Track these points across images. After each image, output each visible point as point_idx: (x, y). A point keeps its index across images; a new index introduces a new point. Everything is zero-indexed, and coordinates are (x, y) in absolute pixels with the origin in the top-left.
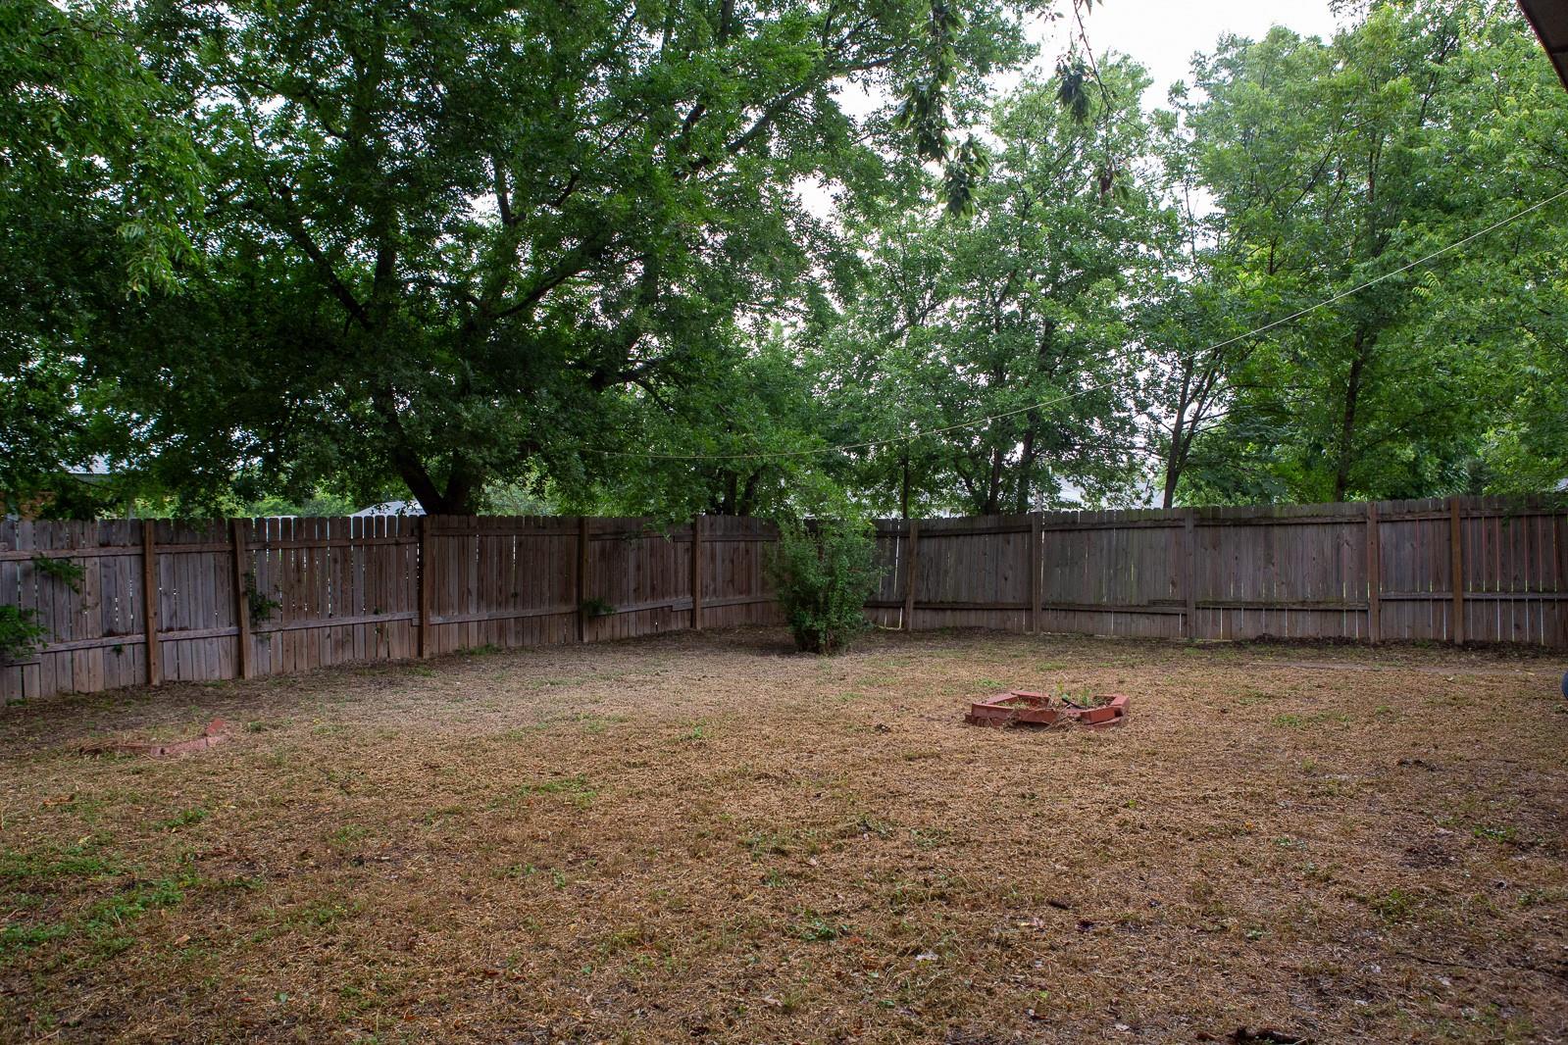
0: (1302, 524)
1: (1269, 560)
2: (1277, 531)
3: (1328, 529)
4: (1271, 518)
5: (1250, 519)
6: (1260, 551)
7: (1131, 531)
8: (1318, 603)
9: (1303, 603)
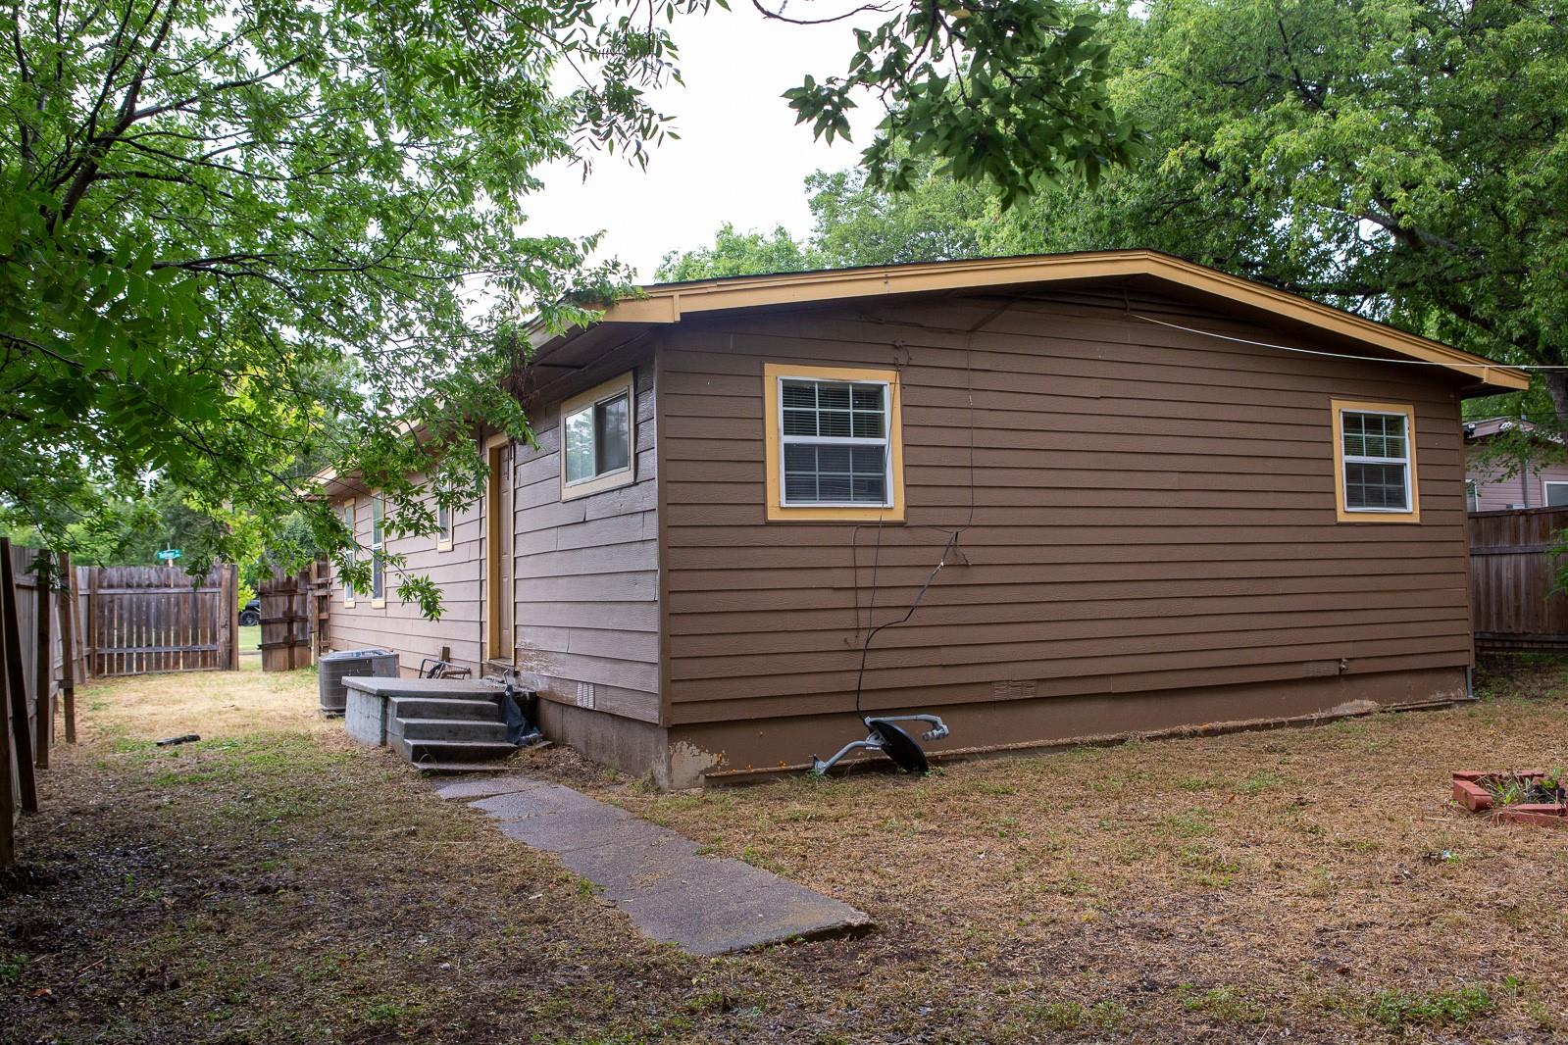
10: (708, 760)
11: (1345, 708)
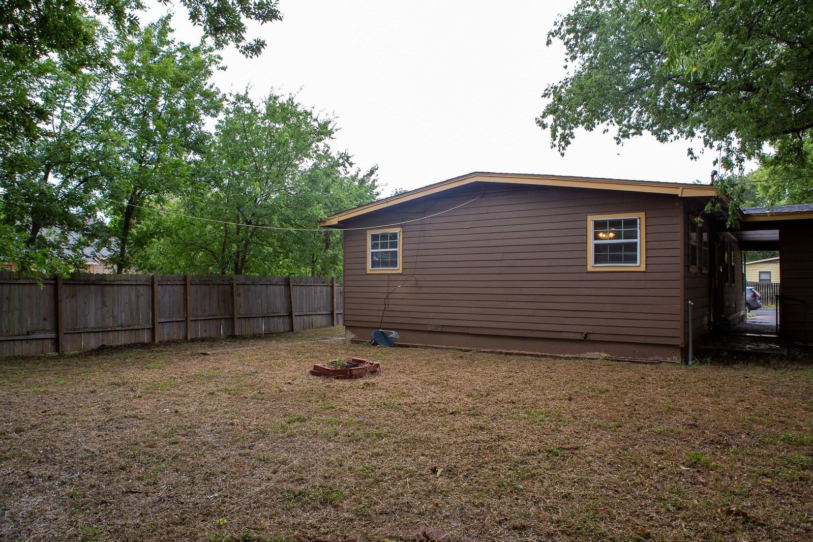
0: (121, 285)
1: (104, 304)
2: (109, 289)
3: (134, 287)
4: (106, 281)
5: (94, 281)
6: (99, 299)
7: (13, 286)
8: (129, 326)
9: (122, 326)
10: (353, 336)
11: (589, 355)
